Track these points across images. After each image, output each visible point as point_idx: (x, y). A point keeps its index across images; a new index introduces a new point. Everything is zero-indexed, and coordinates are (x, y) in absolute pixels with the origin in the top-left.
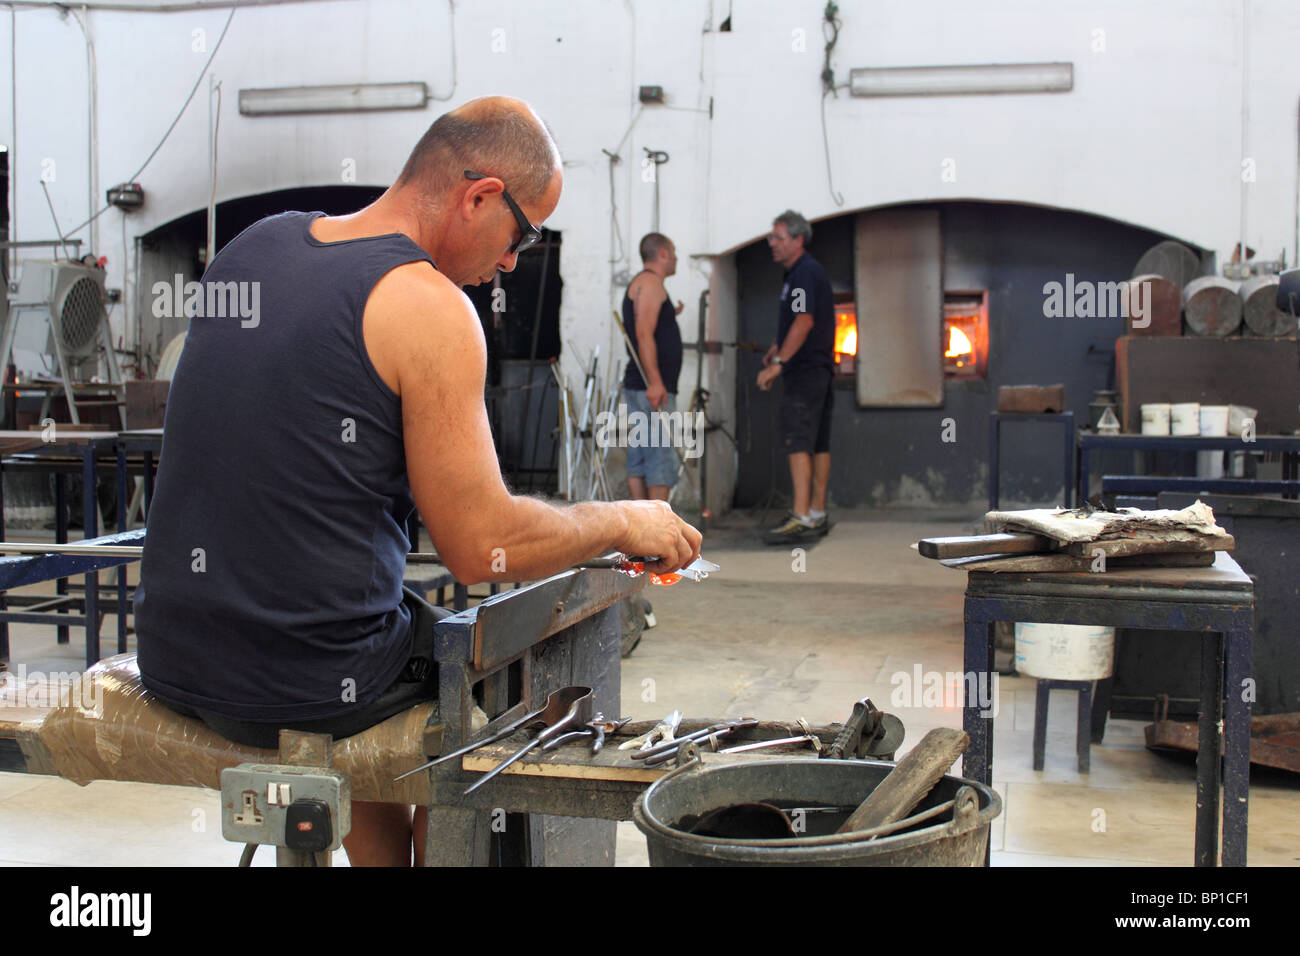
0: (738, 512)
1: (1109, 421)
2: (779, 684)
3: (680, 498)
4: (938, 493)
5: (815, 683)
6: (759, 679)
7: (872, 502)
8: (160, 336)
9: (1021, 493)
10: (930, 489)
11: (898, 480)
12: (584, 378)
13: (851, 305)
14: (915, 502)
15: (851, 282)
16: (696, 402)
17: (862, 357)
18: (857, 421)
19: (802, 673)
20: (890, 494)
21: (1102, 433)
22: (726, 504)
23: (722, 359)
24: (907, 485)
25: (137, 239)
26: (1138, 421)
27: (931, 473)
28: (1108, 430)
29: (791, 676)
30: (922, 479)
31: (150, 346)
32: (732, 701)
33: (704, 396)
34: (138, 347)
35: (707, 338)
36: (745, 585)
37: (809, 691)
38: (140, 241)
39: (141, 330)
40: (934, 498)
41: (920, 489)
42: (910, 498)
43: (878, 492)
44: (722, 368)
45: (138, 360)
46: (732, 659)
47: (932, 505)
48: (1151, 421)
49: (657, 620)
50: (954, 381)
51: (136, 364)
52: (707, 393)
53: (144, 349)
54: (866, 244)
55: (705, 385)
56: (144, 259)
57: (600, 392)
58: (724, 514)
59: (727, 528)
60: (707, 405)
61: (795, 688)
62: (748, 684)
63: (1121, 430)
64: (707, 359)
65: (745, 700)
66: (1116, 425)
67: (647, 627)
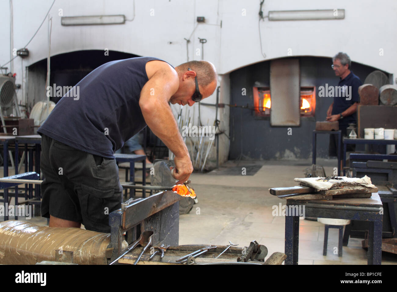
0: (230, 162)
1: (353, 134)
2: (239, 223)
3: (210, 157)
4: (298, 156)
5: (251, 223)
6: (232, 222)
7: (275, 158)
8: (34, 100)
9: (326, 156)
10: (295, 154)
11: (284, 151)
12: (177, 116)
13: (268, 91)
14: (290, 158)
15: (268, 83)
16: (215, 124)
17: (273, 109)
18: (270, 131)
19: (247, 220)
20: (282, 156)
21: (351, 138)
22: (226, 159)
23: (224, 109)
24: (288, 153)
25: (26, 67)
26: (363, 134)
27: (295, 149)
28: (353, 137)
29: (243, 221)
30: (292, 150)
31: (31, 104)
32: (223, 229)
33: (218, 122)
34: (27, 104)
35: (219, 102)
36: (230, 188)
37: (249, 226)
38: (27, 68)
39: (28, 98)
40: (296, 157)
41: (292, 154)
42: (288, 157)
43: (278, 155)
44: (225, 112)
45: (27, 108)
46: (224, 214)
47: (296, 160)
48: (367, 134)
49: (198, 200)
50: (304, 117)
51: (26, 110)
52: (219, 121)
53: (29, 104)
54: (274, 71)
55: (219, 118)
56: (29, 74)
57: (183, 121)
58: (225, 162)
59: (225, 167)
60: (219, 125)
61: (244, 225)
62: (228, 223)
63: (357, 137)
64: (219, 109)
65: (227, 229)
66: (355, 135)
67: (195, 203)
